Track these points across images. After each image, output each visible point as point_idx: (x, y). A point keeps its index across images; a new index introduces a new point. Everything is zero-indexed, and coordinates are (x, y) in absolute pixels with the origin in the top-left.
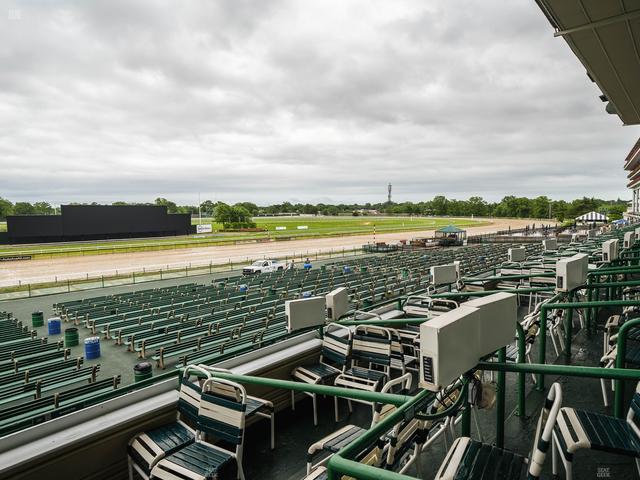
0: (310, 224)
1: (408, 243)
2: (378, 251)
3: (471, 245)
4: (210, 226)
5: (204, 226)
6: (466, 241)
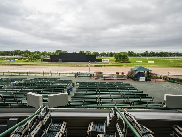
4: (108, 60)
5: (105, 60)
6: (144, 78)
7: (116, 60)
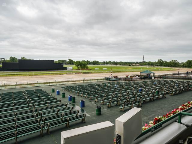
0: (107, 68)
1: (129, 77)
2: (110, 80)
3: (156, 79)
4: (72, 67)
5: (69, 68)
6: (154, 77)
7: (78, 68)
